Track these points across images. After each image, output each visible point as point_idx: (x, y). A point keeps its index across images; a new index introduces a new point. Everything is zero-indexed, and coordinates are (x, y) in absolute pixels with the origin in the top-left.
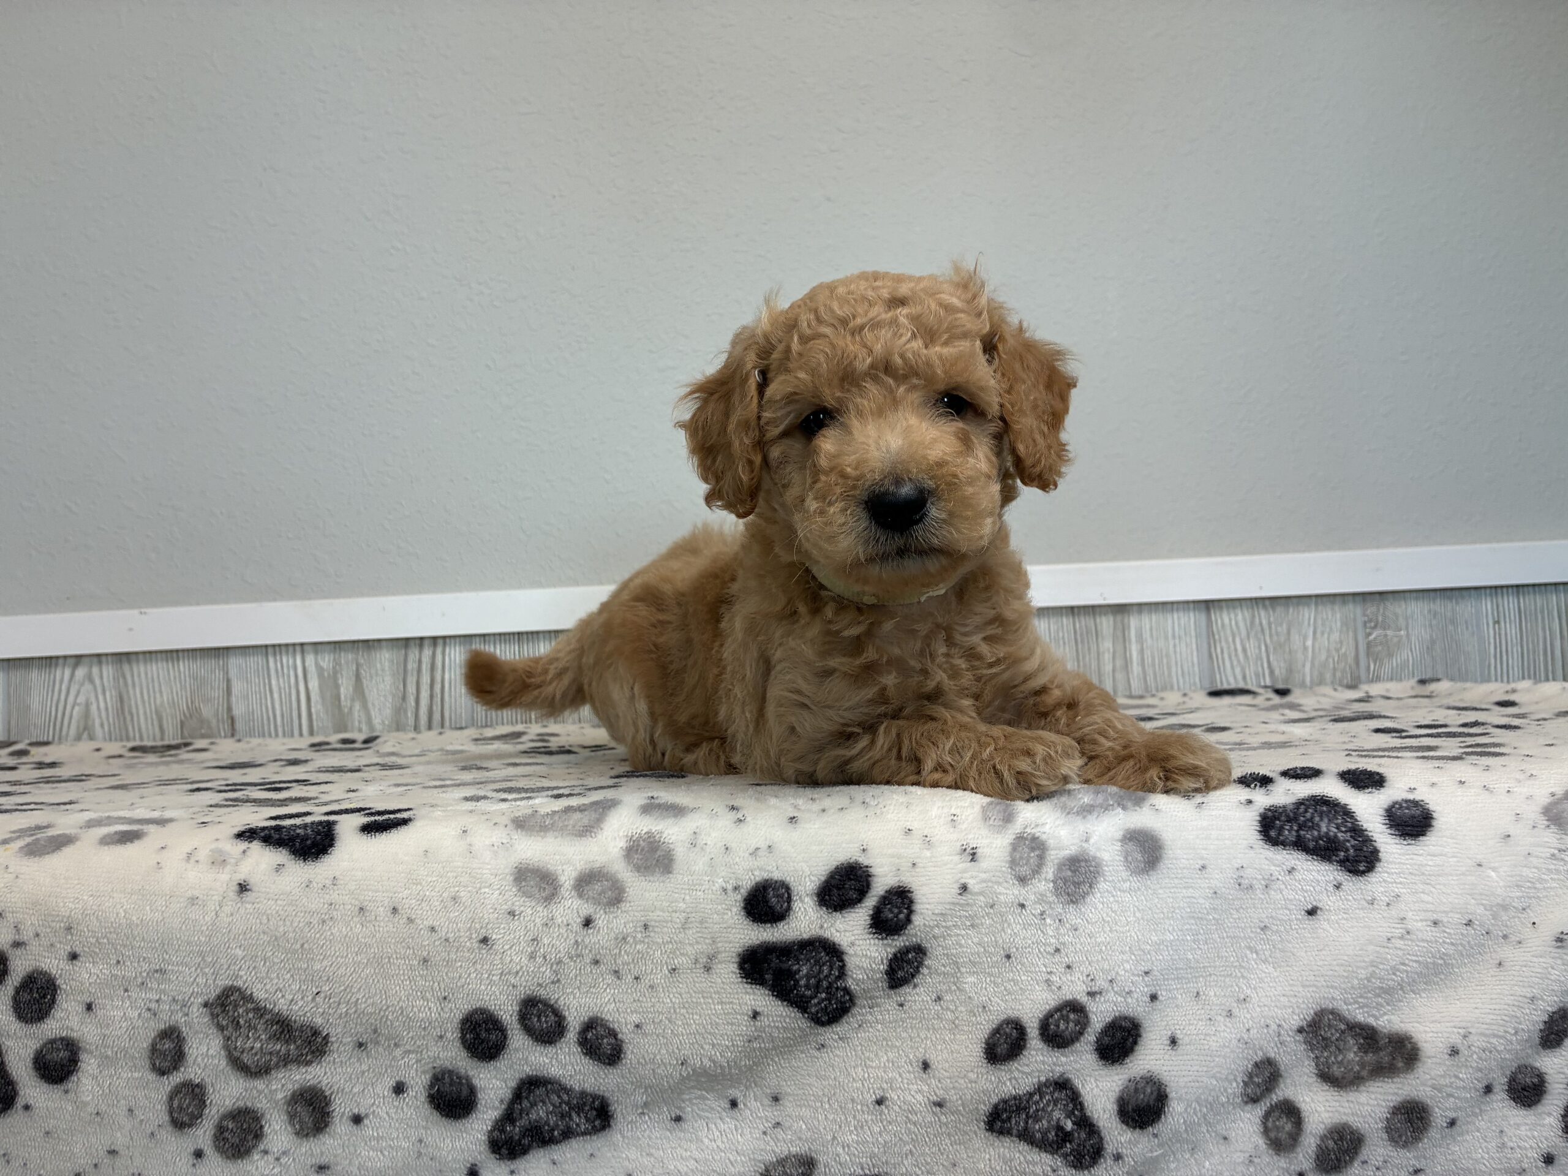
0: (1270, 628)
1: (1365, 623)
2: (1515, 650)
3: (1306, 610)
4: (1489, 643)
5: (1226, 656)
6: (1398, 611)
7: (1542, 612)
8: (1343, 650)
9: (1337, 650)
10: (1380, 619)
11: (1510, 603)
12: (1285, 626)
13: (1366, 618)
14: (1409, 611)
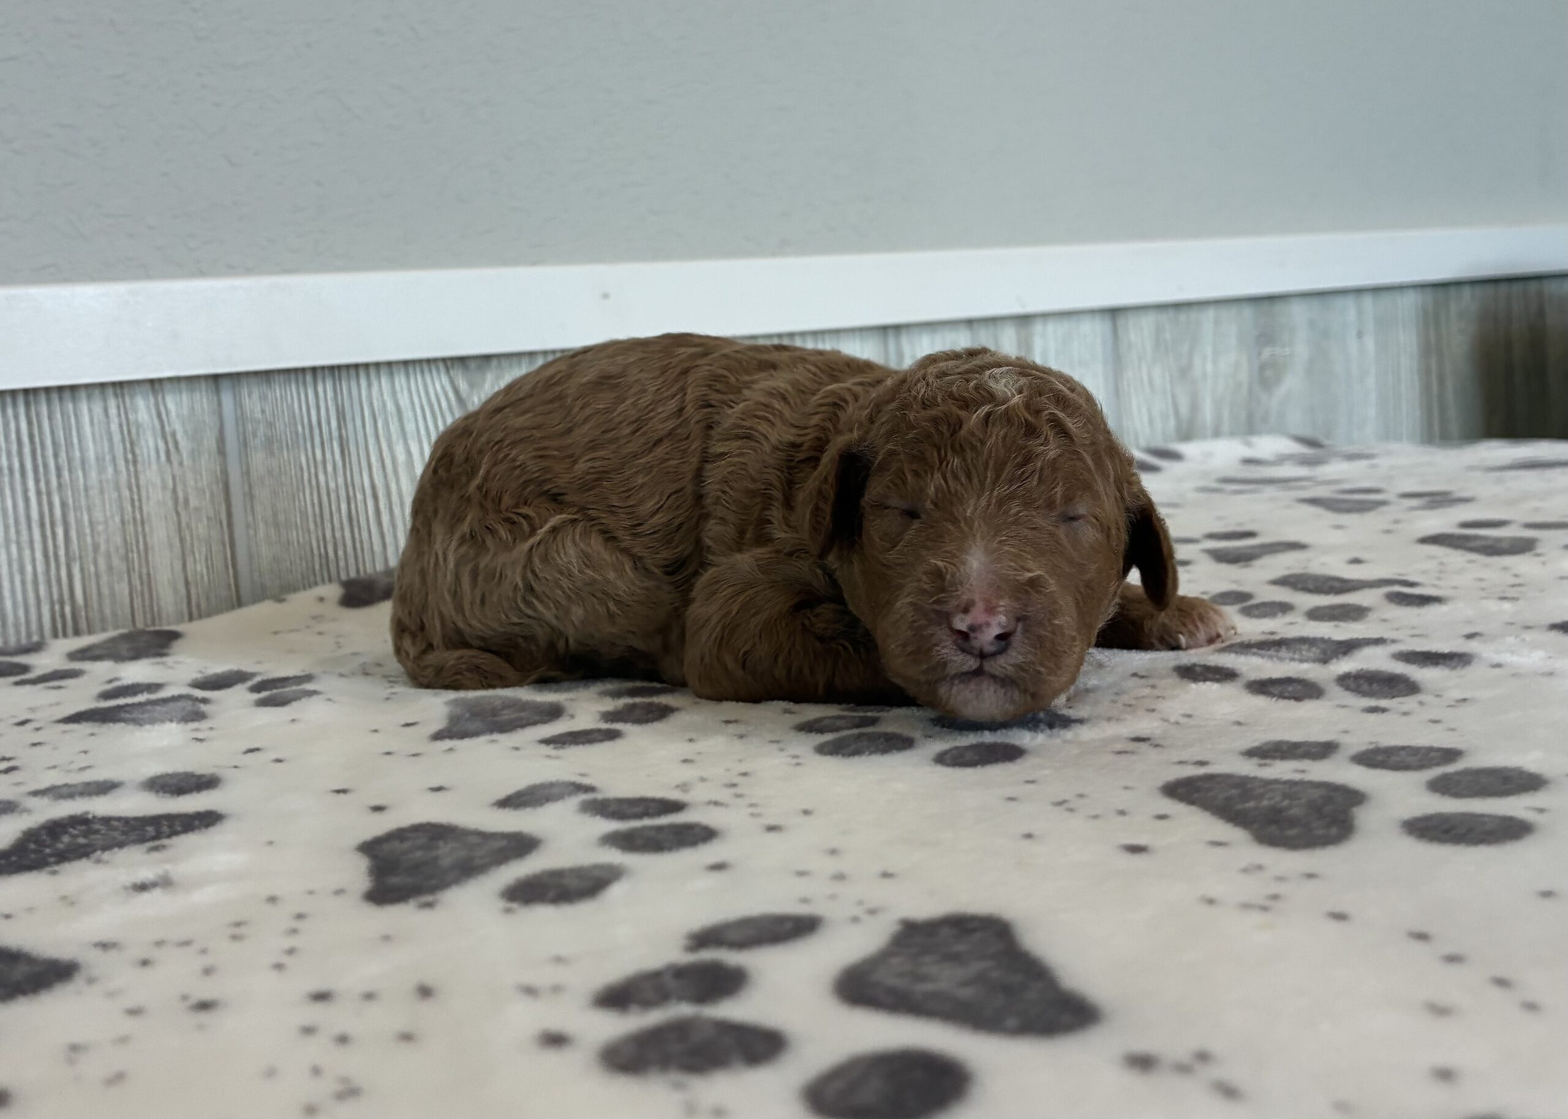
1: (1257, 338)
8: (1239, 377)
9: (1234, 377)
12: (1187, 344)
13: (1258, 332)
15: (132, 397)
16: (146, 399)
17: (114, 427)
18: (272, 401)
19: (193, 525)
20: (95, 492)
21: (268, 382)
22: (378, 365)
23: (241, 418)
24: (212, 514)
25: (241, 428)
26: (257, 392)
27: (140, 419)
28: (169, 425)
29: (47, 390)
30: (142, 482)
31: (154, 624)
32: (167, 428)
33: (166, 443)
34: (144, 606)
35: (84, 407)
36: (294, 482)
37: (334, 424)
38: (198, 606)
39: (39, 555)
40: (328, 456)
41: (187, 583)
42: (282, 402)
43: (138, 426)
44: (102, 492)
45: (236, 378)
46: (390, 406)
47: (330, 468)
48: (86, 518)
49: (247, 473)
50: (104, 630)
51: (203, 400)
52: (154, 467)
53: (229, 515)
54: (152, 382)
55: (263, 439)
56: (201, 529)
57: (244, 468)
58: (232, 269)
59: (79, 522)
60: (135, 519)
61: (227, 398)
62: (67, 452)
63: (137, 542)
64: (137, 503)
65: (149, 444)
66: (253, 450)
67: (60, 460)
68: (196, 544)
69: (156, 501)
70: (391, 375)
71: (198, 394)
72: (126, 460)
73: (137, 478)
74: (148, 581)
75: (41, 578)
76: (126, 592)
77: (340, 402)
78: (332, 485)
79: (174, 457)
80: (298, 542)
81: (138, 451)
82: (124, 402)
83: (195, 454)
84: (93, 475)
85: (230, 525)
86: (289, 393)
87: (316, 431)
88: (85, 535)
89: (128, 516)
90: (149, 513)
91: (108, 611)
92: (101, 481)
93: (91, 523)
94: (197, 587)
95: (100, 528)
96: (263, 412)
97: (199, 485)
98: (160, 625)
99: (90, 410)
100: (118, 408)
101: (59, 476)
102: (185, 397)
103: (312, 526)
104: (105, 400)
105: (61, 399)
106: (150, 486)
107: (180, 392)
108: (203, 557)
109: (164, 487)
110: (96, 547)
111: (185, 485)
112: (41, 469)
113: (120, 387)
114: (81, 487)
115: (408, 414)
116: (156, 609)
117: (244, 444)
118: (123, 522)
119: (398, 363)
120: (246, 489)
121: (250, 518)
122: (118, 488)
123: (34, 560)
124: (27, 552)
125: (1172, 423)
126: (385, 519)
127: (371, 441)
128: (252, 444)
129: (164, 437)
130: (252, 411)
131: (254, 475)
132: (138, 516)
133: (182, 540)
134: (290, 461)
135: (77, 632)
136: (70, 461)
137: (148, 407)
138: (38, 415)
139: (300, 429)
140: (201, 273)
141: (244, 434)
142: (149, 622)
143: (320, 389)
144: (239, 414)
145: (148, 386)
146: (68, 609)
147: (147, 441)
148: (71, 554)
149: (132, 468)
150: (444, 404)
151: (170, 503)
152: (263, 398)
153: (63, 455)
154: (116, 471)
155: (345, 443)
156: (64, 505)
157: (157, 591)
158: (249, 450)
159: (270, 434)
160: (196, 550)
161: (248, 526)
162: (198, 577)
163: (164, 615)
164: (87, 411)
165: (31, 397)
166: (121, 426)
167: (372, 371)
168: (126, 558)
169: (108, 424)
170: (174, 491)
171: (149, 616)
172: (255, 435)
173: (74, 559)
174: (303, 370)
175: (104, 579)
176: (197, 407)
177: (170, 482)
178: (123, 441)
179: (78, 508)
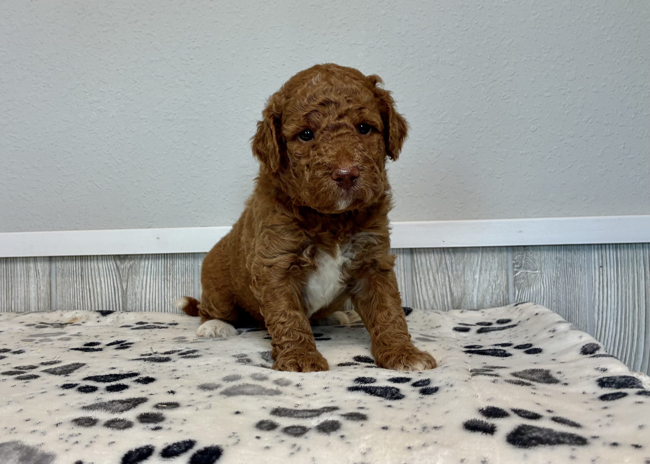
0: (452, 267)
1: (514, 264)
2: (613, 285)
3: (476, 255)
4: (595, 280)
5: (423, 283)
6: (536, 257)
7: (633, 261)
8: (499, 281)
9: (495, 281)
10: (523, 262)
11: (611, 254)
12: (461, 265)
13: (515, 262)
14: (543, 258)
15: (29, 261)
16: (32, 261)
18: (64, 264)
19: (41, 294)
20: (19, 283)
21: (64, 258)
22: (94, 256)
23: (56, 268)
24: (46, 292)
26: (60, 261)
27: (31, 266)
30: (30, 282)
32: (37, 269)
35: (18, 262)
36: (68, 286)
37: (80, 271)
39: (5, 297)
40: (78, 279)
42: (66, 264)
43: (30, 268)
44: (20, 283)
45: (55, 257)
46: (97, 267)
47: (78, 283)
48: (16, 289)
49: (56, 282)
52: (33, 278)
53: (50, 292)
55: (61, 273)
56: (43, 295)
59: (15, 290)
61: (53, 262)
62: (14, 273)
63: (28, 297)
64: (28, 287)
65: (32, 272)
66: (58, 276)
67: (12, 275)
68: (41, 298)
69: (33, 287)
70: (98, 259)
71: (46, 263)
72: (27, 275)
73: (29, 280)
74: (29, 307)
75: (5, 302)
76: (24, 309)
77: (83, 265)
78: (78, 287)
79: (38, 276)
80: (68, 301)
81: (29, 274)
82: (27, 261)
83: (43, 276)
84: (19, 279)
85: (50, 295)
86: (69, 262)
87: (75, 273)
88: (16, 293)
89: (26, 290)
90: (31, 290)
92: (21, 281)
95: (20, 292)
96: (61, 266)
97: (44, 284)
100: (26, 263)
101: (11, 278)
102: (42, 263)
103: (72, 298)
104: (23, 261)
105: (14, 260)
106: (32, 284)
107: (41, 261)
108: (43, 303)
109: (35, 284)
110: (18, 297)
111: (40, 284)
112: (7, 276)
113: (27, 258)
114: (16, 282)
115: (101, 270)
117: (56, 274)
120: (56, 286)
121: (56, 293)
122: (24, 282)
124: (3, 296)
126: (92, 298)
127: (90, 277)
128: (58, 274)
129: (36, 272)
130: (59, 266)
131: (58, 283)
132: (28, 290)
133: (38, 298)
134: (68, 280)
136: (14, 275)
137: (33, 263)
138: (8, 263)
139: (70, 270)
141: (56, 271)
143: (77, 261)
144: (55, 266)
145: (33, 258)
148: (12, 298)
149: (28, 278)
150: (112, 268)
151: (36, 287)
152: (62, 263)
153: (12, 273)
154: (24, 279)
155: (83, 276)
159: (63, 272)
160: (41, 300)
162: (41, 307)
164: (19, 264)
165: (6, 260)
166: (26, 267)
168: (25, 300)
169: (23, 266)
170: (37, 285)
172: (59, 272)
174: (73, 256)
175: (19, 305)
177: (36, 283)
178: (26, 271)
179: (15, 287)
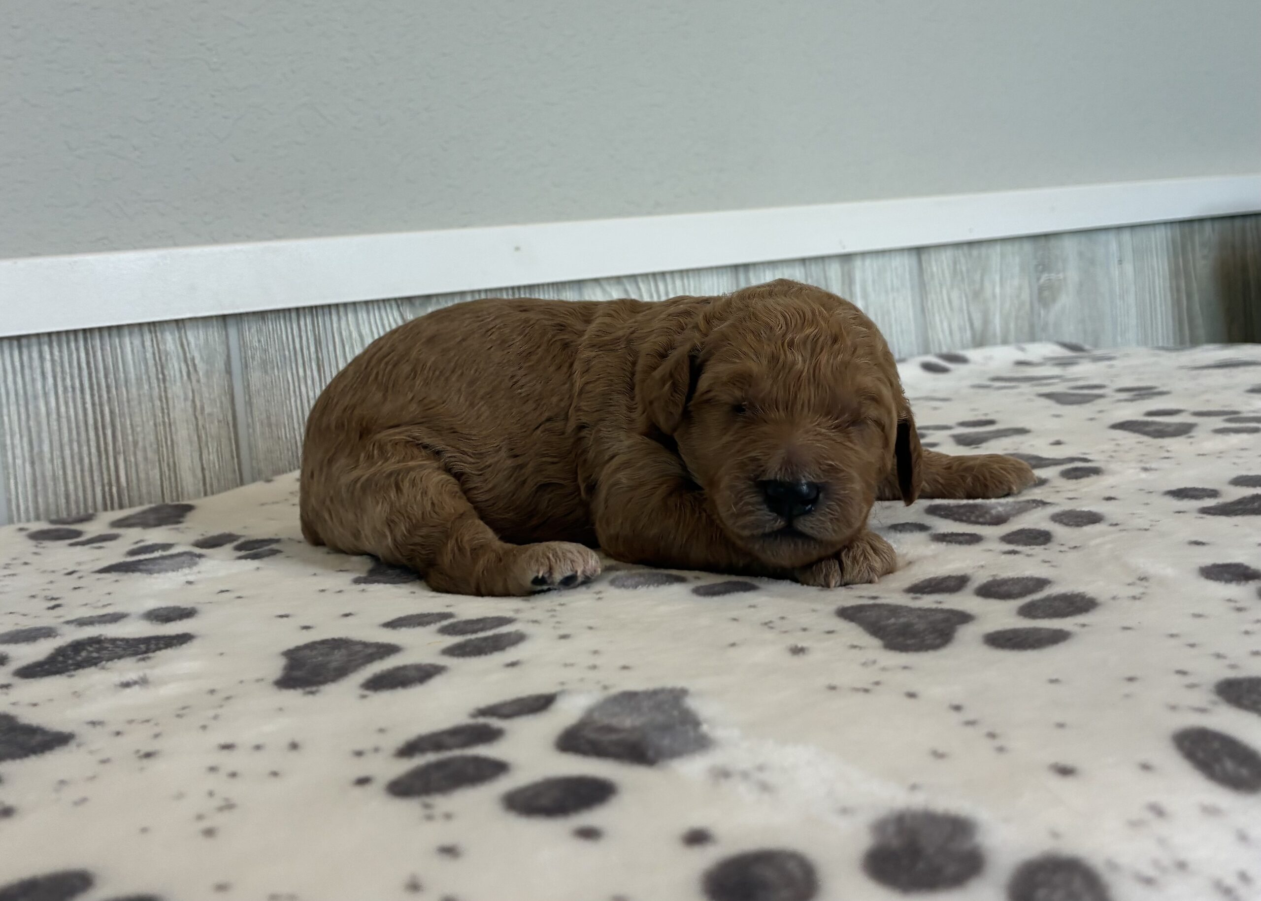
0: (968, 275)
1: (1036, 266)
3: (994, 254)
4: (1116, 283)
5: (935, 310)
6: (1058, 252)
8: (1022, 297)
9: (1018, 298)
10: (1046, 262)
12: (979, 272)
13: (1037, 260)
14: (1065, 253)
15: (162, 333)
16: (172, 334)
17: (149, 355)
18: (266, 333)
19: (207, 426)
20: (134, 403)
21: (263, 319)
22: (345, 305)
23: (243, 346)
24: (221, 418)
25: (243, 354)
26: (255, 327)
27: (168, 349)
28: (190, 353)
29: (100, 329)
30: (170, 395)
31: (178, 500)
32: (188, 355)
33: (187, 366)
34: (171, 487)
35: (127, 340)
36: (283, 393)
37: (312, 349)
38: (211, 485)
39: (94, 450)
40: (308, 373)
41: (203, 469)
42: (273, 333)
43: (167, 354)
44: (140, 403)
45: (239, 317)
46: (355, 335)
47: (309, 382)
48: (128, 422)
50: (141, 504)
51: (214, 334)
52: (179, 384)
53: (234, 419)
54: (177, 321)
55: (259, 360)
56: (214, 428)
57: (246, 384)
58: (237, 238)
59: (123, 426)
60: (164, 422)
61: (233, 332)
62: (115, 375)
63: (166, 439)
64: (166, 410)
65: (175, 367)
66: (252, 370)
67: (109, 380)
68: (209, 440)
69: (180, 410)
70: (356, 311)
71: (211, 329)
72: (158, 379)
73: (165, 391)
74: (174, 468)
75: (95, 467)
76: (158, 477)
77: (317, 333)
79: (194, 378)
80: (286, 437)
81: (166, 373)
82: (156, 337)
83: (209, 374)
84: (134, 390)
85: (235, 426)
86: (278, 326)
87: (299, 354)
88: (127, 435)
89: (159, 420)
90: (174, 418)
91: (144, 490)
92: (139, 395)
93: (132, 425)
94: (210, 471)
95: (139, 429)
96: (259, 341)
97: (212, 397)
98: (183, 500)
99: (131, 343)
100: (152, 340)
101: (109, 392)
102: (201, 332)
103: (296, 426)
104: (142, 336)
105: (110, 336)
106: (175, 399)
107: (198, 328)
108: (215, 450)
109: (186, 399)
110: (135, 443)
111: (201, 397)
112: (95, 387)
113: (153, 326)
114: (125, 400)
116: (179, 489)
117: (245, 366)
118: (155, 425)
119: (360, 303)
120: (247, 397)
121: (250, 420)
122: (151, 399)
123: (90, 454)
124: (85, 448)
125: (968, 334)
128: (251, 366)
129: (186, 361)
130: (251, 342)
131: (253, 388)
132: (167, 420)
133: (199, 437)
134: (279, 378)
135: (121, 507)
136: (116, 381)
137: (174, 339)
138: (93, 347)
139: (287, 353)
140: (215, 240)
141: (245, 358)
142: (175, 498)
143: (302, 323)
144: (242, 343)
145: (174, 325)
146: (114, 490)
147: (173, 366)
148: (117, 449)
149: (162, 385)
151: (190, 410)
152: (259, 331)
153: (111, 376)
154: (150, 387)
155: (321, 363)
156: (112, 412)
157: (180, 475)
158: (249, 369)
159: (265, 358)
160: (210, 445)
161: (248, 426)
162: (211, 466)
163: (186, 493)
164: (129, 344)
165: (88, 335)
166: (154, 354)
167: (342, 309)
168: (158, 451)
169: (145, 352)
170: (193, 401)
171: (174, 494)
172: (253, 358)
173: (119, 453)
174: (289, 310)
175: (141, 467)
176: (210, 338)
177: (190, 394)
178: (156, 365)
179: (122, 415)
